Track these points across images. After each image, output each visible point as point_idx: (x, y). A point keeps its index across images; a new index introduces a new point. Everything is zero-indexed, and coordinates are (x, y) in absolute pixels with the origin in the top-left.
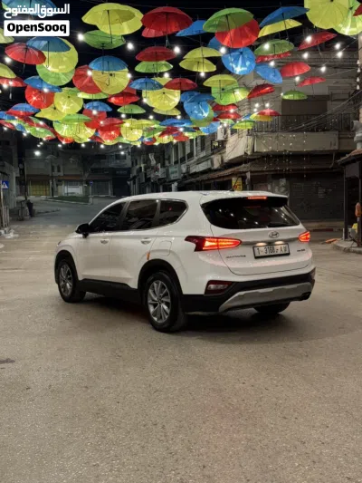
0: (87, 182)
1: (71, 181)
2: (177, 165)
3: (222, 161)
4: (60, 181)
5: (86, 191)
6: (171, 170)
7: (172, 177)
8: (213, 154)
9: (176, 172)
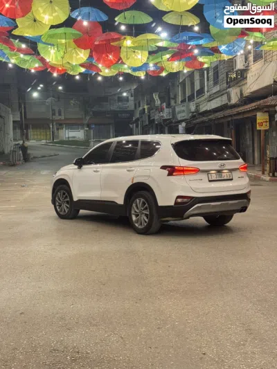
0: (88, 126)
1: (72, 125)
2: (185, 104)
3: (241, 94)
4: (61, 125)
5: (87, 135)
6: (177, 109)
7: (179, 117)
8: (229, 87)
9: (184, 111)
